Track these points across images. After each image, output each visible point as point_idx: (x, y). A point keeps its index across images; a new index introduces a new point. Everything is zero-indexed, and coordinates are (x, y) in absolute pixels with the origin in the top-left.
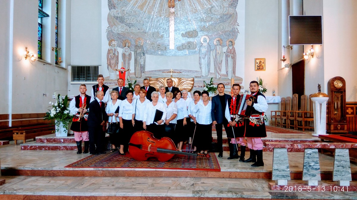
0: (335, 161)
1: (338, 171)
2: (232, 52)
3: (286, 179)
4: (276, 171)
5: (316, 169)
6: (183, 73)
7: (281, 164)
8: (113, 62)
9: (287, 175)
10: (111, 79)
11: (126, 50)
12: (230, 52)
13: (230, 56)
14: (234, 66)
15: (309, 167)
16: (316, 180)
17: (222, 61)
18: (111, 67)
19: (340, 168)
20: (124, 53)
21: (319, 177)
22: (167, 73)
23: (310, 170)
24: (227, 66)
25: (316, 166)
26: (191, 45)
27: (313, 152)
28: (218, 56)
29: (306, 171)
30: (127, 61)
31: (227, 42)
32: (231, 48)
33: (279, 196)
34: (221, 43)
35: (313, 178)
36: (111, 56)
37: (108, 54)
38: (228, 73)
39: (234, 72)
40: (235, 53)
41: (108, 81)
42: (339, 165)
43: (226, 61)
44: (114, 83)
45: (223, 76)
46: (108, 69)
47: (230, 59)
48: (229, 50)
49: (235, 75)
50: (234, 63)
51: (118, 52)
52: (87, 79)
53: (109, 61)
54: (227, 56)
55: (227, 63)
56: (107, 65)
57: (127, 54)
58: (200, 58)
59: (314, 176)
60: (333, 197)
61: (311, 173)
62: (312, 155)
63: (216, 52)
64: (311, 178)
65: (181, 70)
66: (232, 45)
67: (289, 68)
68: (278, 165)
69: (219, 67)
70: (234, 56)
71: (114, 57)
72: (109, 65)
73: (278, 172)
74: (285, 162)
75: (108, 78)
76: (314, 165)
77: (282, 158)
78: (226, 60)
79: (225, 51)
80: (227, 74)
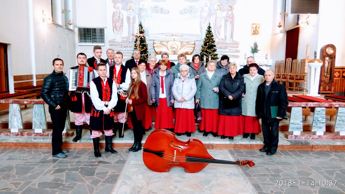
0: (338, 117)
1: (339, 124)
2: (231, 17)
3: (299, 131)
4: (292, 124)
5: (323, 123)
6: (185, 37)
7: (296, 119)
8: (118, 24)
9: (300, 127)
10: (117, 41)
11: (131, 13)
12: (229, 17)
13: (229, 21)
14: (232, 31)
15: (317, 122)
16: (322, 131)
17: (221, 25)
18: (116, 29)
19: (341, 122)
20: (128, 16)
21: (324, 129)
22: (170, 36)
23: (318, 123)
24: (225, 31)
25: (323, 120)
26: (193, 9)
27: (322, 110)
28: (218, 21)
29: (315, 124)
30: (131, 24)
31: (227, 7)
32: (230, 13)
33: (296, 143)
34: (220, 8)
35: (320, 130)
36: (116, 18)
37: (113, 16)
38: (227, 37)
39: (232, 37)
40: (234, 18)
41: (113, 43)
42: (340, 120)
43: (225, 26)
44: (119, 46)
45: (221, 40)
46: (113, 31)
47: (228, 24)
48: (229, 15)
49: (232, 39)
50: (232, 28)
51: (122, 14)
52: (94, 41)
53: (114, 24)
54: (226, 21)
55: (226, 28)
56: (112, 27)
57: (131, 17)
58: (201, 22)
59: (320, 128)
60: (336, 143)
61: (319, 126)
62: (320, 112)
63: (216, 17)
64: (318, 130)
65: (183, 34)
66: (231, 10)
67: (284, 34)
68: (294, 120)
69: (218, 31)
70: (233, 21)
71: (119, 19)
72: (115, 27)
73: (294, 125)
74: (299, 117)
75: (114, 40)
76: (321, 120)
77: (298, 115)
78: (225, 24)
79: (225, 16)
80: (226, 39)
